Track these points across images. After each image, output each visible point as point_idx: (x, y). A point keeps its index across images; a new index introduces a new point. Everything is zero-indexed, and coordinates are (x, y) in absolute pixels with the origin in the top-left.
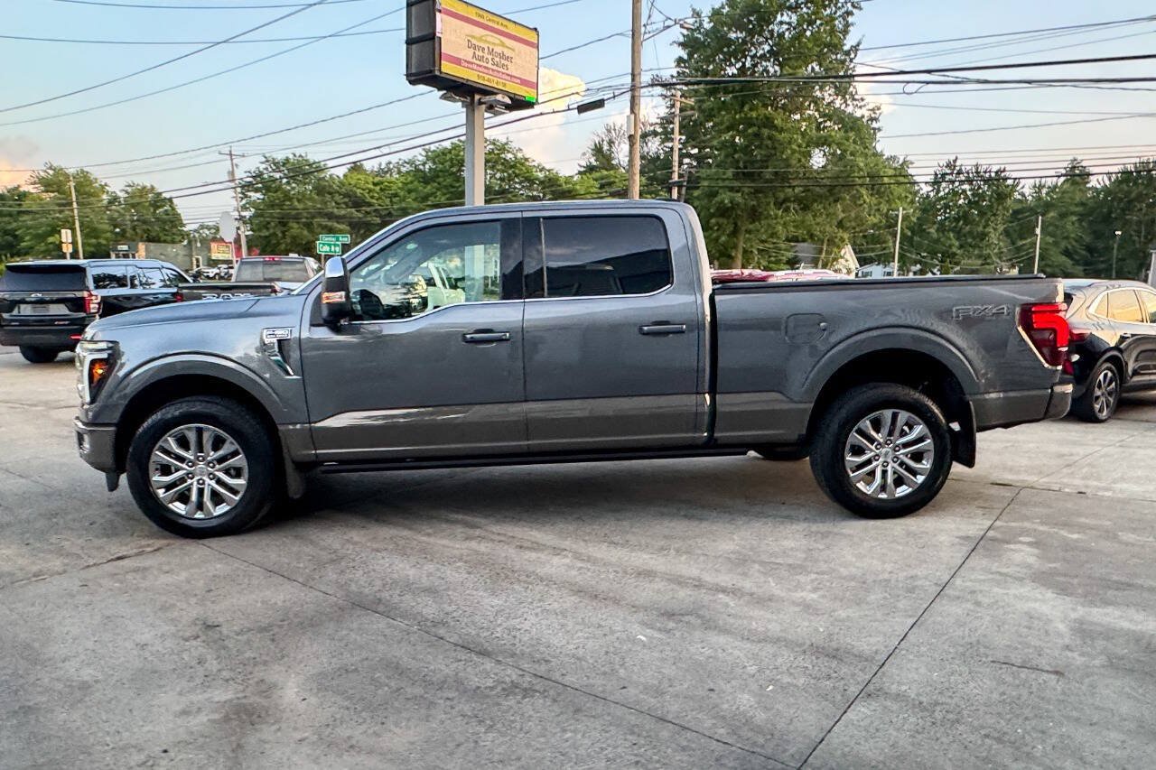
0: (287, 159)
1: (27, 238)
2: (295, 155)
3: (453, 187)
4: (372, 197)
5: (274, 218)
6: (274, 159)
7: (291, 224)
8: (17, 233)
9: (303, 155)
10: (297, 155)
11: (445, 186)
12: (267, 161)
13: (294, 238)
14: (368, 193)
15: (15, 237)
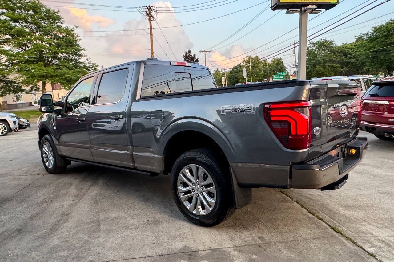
0: (318, 42)
1: (240, 79)
2: (321, 40)
3: (385, 42)
4: (353, 51)
5: (311, 64)
6: (313, 42)
7: (316, 67)
8: (238, 78)
9: (325, 39)
10: (323, 39)
11: (380, 42)
12: (311, 44)
13: (317, 71)
14: (351, 50)
15: (238, 79)
